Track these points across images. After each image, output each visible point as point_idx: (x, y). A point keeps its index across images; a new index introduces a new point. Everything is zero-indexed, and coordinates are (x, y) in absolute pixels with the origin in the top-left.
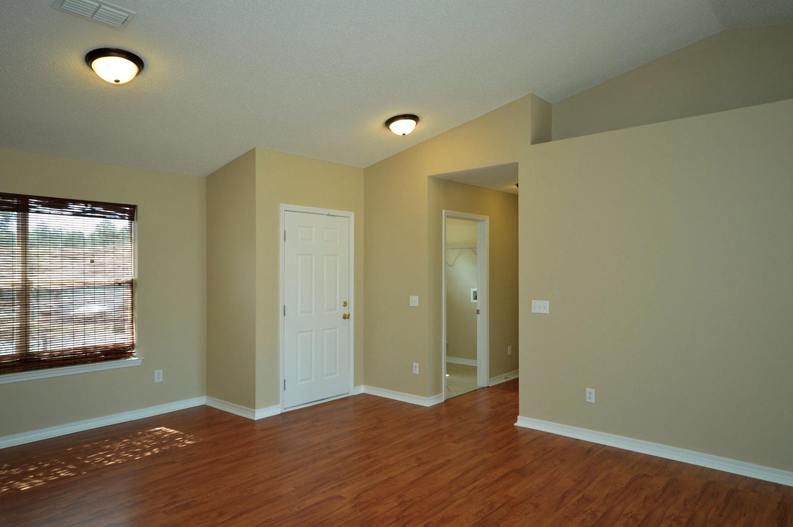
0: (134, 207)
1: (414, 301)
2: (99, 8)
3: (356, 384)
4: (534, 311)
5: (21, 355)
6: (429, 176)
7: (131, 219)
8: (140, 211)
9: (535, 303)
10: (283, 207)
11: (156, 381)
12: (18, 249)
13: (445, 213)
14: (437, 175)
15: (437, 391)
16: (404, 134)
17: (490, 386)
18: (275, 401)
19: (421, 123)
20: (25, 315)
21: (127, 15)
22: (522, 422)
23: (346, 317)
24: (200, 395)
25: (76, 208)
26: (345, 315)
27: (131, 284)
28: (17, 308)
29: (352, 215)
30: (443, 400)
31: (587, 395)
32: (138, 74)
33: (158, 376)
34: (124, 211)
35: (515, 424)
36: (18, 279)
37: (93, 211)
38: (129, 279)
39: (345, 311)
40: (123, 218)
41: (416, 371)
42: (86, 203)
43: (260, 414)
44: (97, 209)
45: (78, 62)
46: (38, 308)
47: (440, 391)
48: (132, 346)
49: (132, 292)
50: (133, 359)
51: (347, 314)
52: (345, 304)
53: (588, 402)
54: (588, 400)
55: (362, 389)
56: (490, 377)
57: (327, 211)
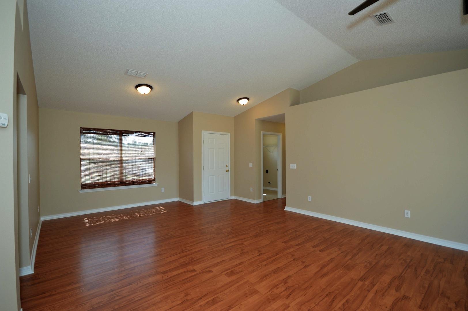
0: (154, 133)
1: (251, 165)
2: (137, 73)
3: (231, 196)
4: (291, 168)
5: (120, 181)
6: (255, 119)
7: (154, 137)
8: (156, 135)
9: (291, 165)
10: (203, 132)
11: (162, 191)
12: (119, 147)
13: (262, 133)
14: (258, 119)
15: (260, 198)
16: (244, 105)
17: (282, 197)
18: (201, 199)
19: (250, 101)
20: (121, 168)
21: (145, 74)
22: (287, 209)
23: (227, 171)
24: (177, 197)
25: (137, 134)
26: (227, 170)
27: (154, 159)
28: (119, 166)
29: (229, 134)
30: (262, 202)
31: (309, 198)
32: (151, 91)
33: (163, 190)
34: (152, 135)
35: (284, 209)
36: (119, 157)
37: (142, 135)
38: (153, 157)
39: (227, 169)
40: (151, 137)
41: (252, 191)
42: (139, 132)
43: (195, 203)
44: (143, 134)
45: (133, 89)
46: (125, 166)
47: (261, 198)
48: (154, 179)
49: (154, 162)
50: (154, 184)
51: (228, 170)
52: (227, 166)
53: (309, 201)
54: (309, 200)
55: (234, 197)
56: (282, 195)
57: (220, 133)
